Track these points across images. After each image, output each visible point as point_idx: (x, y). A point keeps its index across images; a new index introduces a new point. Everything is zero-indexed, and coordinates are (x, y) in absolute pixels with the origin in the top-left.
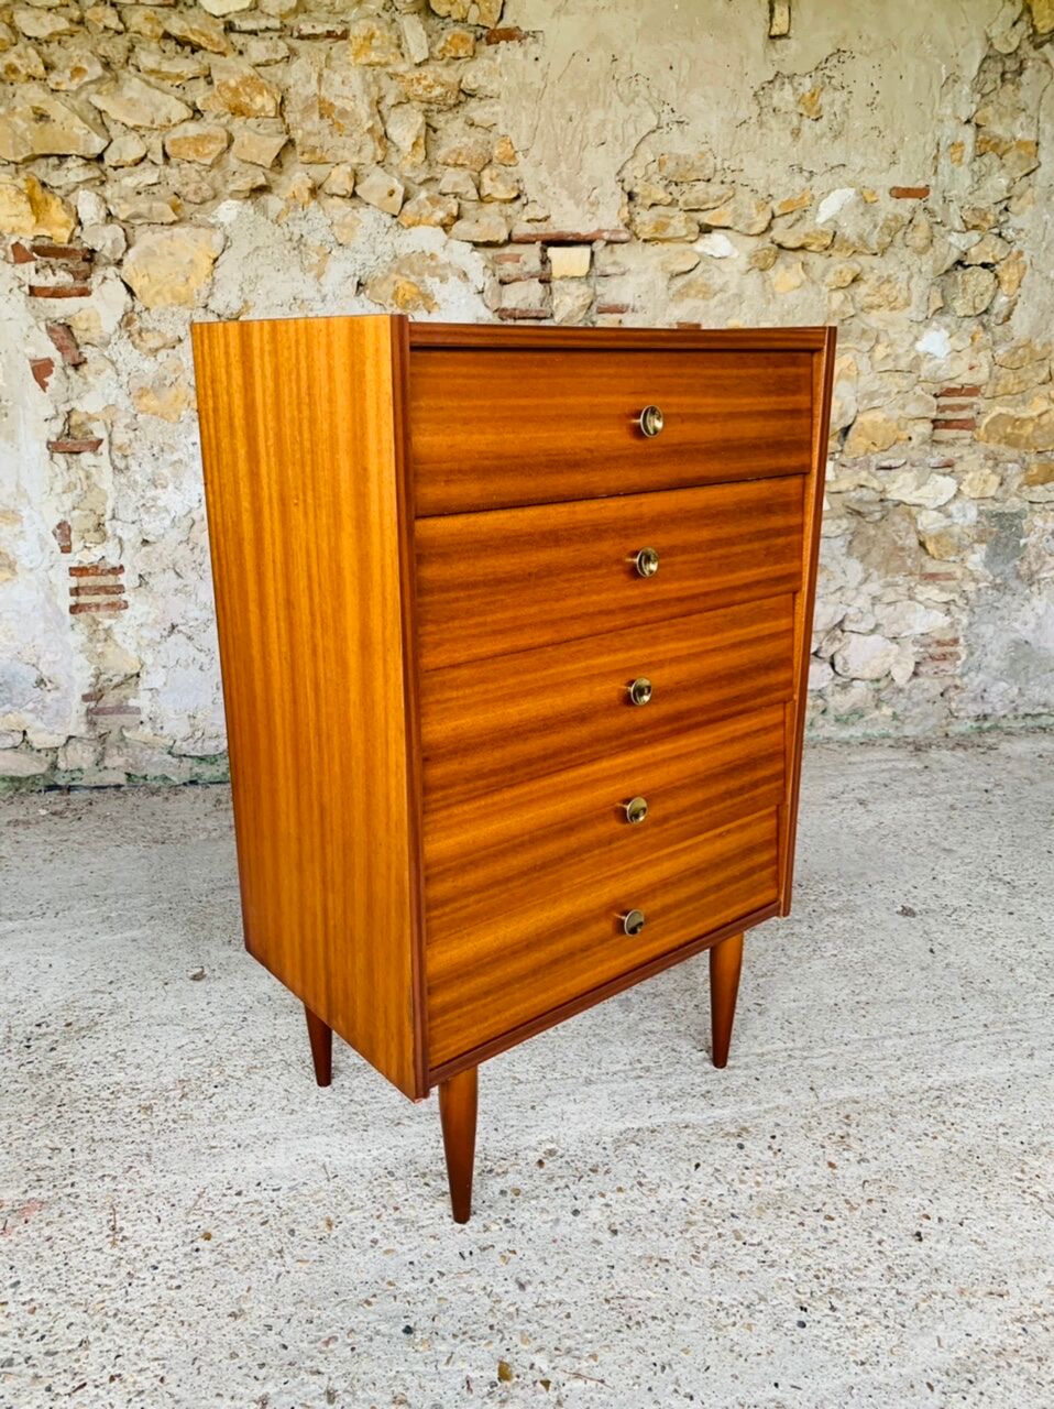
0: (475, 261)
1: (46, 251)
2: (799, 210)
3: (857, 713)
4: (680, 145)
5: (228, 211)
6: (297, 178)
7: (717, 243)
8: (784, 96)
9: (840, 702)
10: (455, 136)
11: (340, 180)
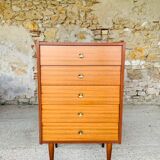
0: (91, 33)
1: (35, 31)
2: (139, 25)
3: (150, 100)
4: (121, 16)
5: (58, 26)
6: (68, 22)
7: (127, 29)
8: (136, 9)
9: (147, 98)
10: (89, 15)
11: (73, 22)
